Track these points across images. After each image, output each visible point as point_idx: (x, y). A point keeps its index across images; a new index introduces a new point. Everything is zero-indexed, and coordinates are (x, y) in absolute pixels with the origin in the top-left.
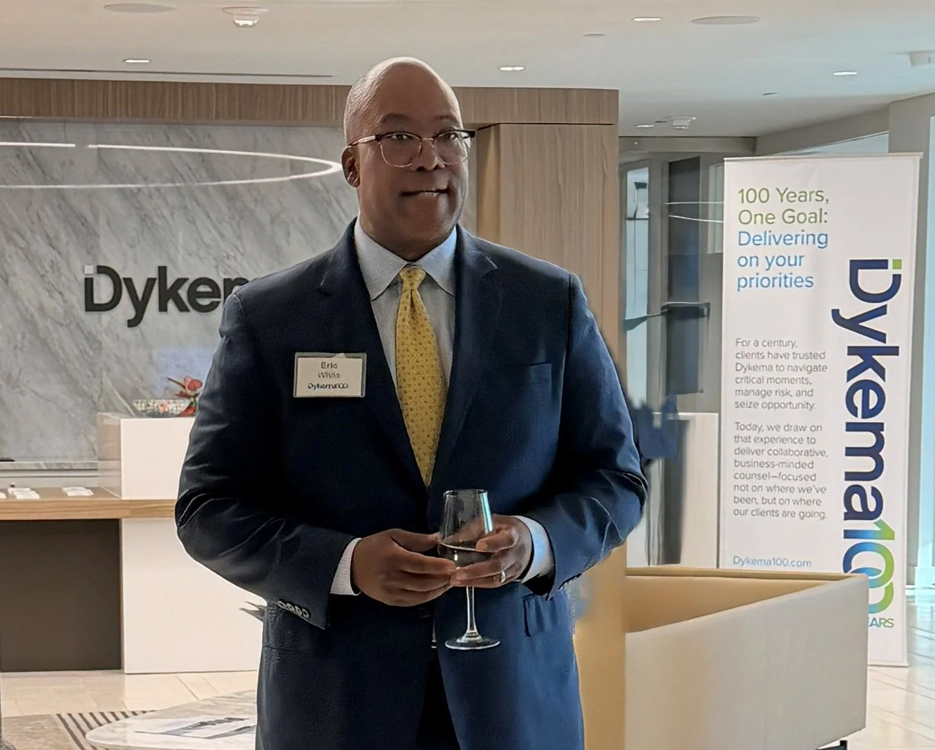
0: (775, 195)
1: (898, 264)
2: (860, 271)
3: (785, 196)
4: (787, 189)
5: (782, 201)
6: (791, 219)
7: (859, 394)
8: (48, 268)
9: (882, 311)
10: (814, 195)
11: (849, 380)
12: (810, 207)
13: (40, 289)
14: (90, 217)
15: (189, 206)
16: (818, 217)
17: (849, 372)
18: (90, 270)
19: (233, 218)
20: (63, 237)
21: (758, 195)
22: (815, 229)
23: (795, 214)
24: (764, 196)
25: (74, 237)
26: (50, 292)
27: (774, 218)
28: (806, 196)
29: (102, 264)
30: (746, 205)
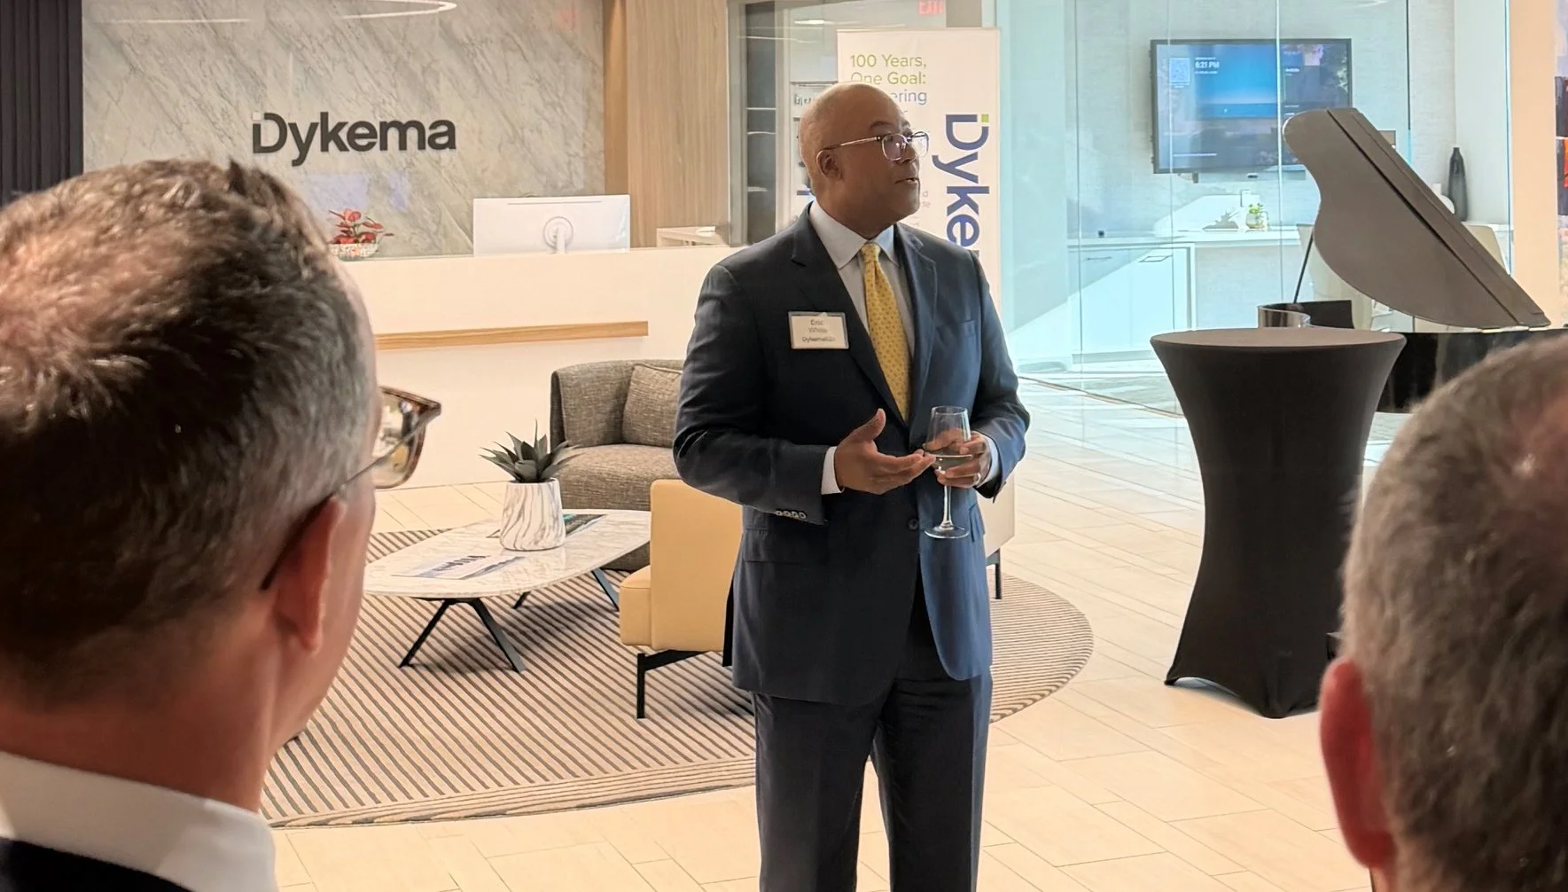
0: (881, 61)
1: (985, 118)
2: (954, 124)
3: (889, 61)
4: (890, 56)
5: (887, 65)
6: (895, 81)
7: (957, 226)
8: (219, 116)
9: (974, 157)
10: (913, 60)
11: (949, 213)
12: (911, 70)
13: (212, 135)
14: (259, 72)
15: (349, 60)
16: (917, 79)
17: (949, 208)
18: (258, 117)
19: (388, 69)
20: (233, 88)
21: (866, 61)
22: (917, 89)
23: (899, 76)
24: (872, 61)
25: (244, 88)
26: (220, 137)
27: (881, 79)
28: (907, 62)
29: (269, 111)
30: (858, 69)
